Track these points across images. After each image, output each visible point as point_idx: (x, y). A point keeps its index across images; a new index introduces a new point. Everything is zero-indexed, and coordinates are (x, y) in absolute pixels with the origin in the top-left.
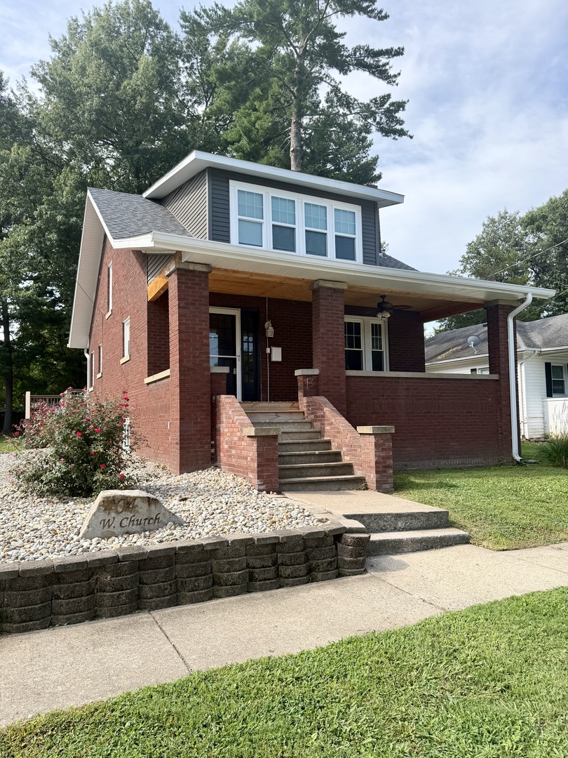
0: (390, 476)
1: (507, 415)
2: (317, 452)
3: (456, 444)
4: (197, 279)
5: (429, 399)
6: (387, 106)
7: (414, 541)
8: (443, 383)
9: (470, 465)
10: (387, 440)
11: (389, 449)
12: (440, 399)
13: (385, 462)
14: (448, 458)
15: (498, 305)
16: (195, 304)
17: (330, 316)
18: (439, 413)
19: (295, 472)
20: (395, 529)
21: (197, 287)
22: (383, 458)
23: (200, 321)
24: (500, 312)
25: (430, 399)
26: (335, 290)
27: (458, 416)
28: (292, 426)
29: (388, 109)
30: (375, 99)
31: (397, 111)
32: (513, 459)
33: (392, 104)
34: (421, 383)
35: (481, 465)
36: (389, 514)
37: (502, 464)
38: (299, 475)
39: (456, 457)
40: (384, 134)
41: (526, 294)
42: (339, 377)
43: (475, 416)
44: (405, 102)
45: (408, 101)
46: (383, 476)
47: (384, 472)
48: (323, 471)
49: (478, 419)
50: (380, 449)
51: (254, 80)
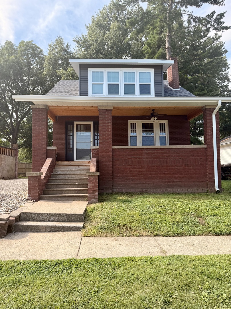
0: (96, 195)
1: (212, 166)
2: (77, 183)
3: (178, 181)
4: (40, 111)
5: (160, 159)
6: (214, 17)
7: (47, 227)
8: (170, 150)
9: (187, 192)
10: (96, 178)
11: (96, 183)
12: (168, 158)
13: (94, 189)
14: (172, 188)
15: (206, 108)
16: (40, 122)
17: (104, 122)
18: (167, 165)
19: (59, 192)
20: (49, 221)
21: (40, 115)
22: (93, 187)
23: (41, 128)
24: (207, 112)
25: (162, 159)
26: (107, 110)
27: (179, 167)
28: (82, 171)
29: (216, 18)
30: (208, 15)
31: (221, 18)
32: (215, 189)
33: (218, 15)
34: (156, 151)
35: (194, 192)
36: (46, 214)
37: (208, 192)
38: (61, 193)
39: (178, 187)
40: (217, 31)
41: (218, 101)
42: (109, 149)
43: (191, 167)
44: (224, 13)
45: (226, 12)
46: (92, 195)
47: (93, 193)
48: (73, 192)
49: (192, 168)
50: (91, 183)
51: (146, 22)
